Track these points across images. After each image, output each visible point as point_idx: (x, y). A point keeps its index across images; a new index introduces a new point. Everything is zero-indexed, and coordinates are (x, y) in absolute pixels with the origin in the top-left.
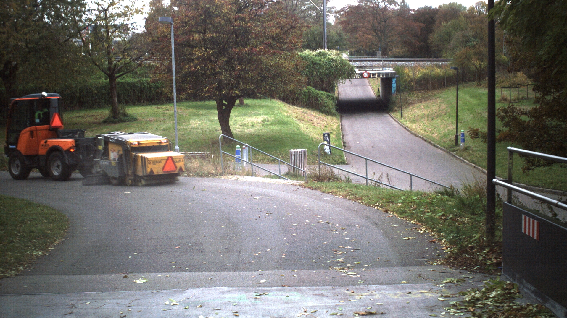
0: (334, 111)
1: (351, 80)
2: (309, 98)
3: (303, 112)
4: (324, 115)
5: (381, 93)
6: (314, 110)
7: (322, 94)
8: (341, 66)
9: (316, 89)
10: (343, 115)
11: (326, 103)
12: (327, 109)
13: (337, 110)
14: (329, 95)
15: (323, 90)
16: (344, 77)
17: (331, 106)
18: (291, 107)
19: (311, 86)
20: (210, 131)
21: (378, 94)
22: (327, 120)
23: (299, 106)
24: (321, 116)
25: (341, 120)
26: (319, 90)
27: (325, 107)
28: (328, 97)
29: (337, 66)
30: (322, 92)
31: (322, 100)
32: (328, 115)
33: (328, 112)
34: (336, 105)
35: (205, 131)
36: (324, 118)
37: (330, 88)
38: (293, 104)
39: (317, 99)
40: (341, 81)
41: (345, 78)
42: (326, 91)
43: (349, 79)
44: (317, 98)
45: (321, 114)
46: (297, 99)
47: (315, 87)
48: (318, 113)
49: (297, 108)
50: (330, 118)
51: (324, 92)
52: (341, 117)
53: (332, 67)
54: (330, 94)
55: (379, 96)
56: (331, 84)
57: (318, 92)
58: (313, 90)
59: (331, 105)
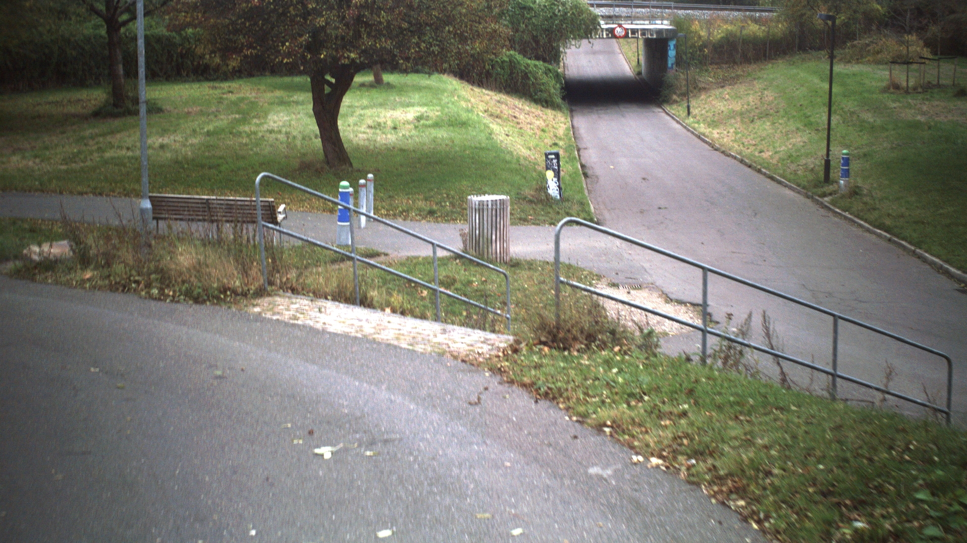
0: (558, 100)
1: (591, 40)
2: (512, 73)
3: (499, 102)
4: (539, 107)
5: (643, 69)
6: (521, 98)
7: (535, 66)
8: (573, 13)
9: (524, 56)
10: (574, 108)
11: (543, 84)
12: (545, 95)
13: (563, 98)
14: (549, 70)
15: (537, 58)
16: (579, 35)
17: (552, 91)
18: (477, 90)
19: (515, 50)
20: (304, 139)
21: (637, 70)
22: (545, 117)
23: (492, 90)
24: (533, 110)
25: (572, 117)
26: (530, 59)
27: (541, 91)
28: (547, 72)
29: (566, 14)
30: (537, 63)
31: (536, 79)
32: (547, 107)
33: (546, 102)
34: (562, 88)
35: (294, 137)
36: (540, 113)
37: (552, 56)
38: (480, 84)
39: (526, 76)
40: (573, 43)
41: (581, 38)
42: (544, 60)
43: (588, 38)
44: (526, 74)
45: (533, 105)
46: (488, 74)
47: (523, 52)
48: (528, 103)
49: (487, 92)
50: (550, 113)
51: (540, 63)
52: (571, 111)
53: (556, 15)
54: (550, 67)
55: (639, 73)
56: (553, 48)
57: (529, 61)
58: (519, 57)
59: (554, 89)
